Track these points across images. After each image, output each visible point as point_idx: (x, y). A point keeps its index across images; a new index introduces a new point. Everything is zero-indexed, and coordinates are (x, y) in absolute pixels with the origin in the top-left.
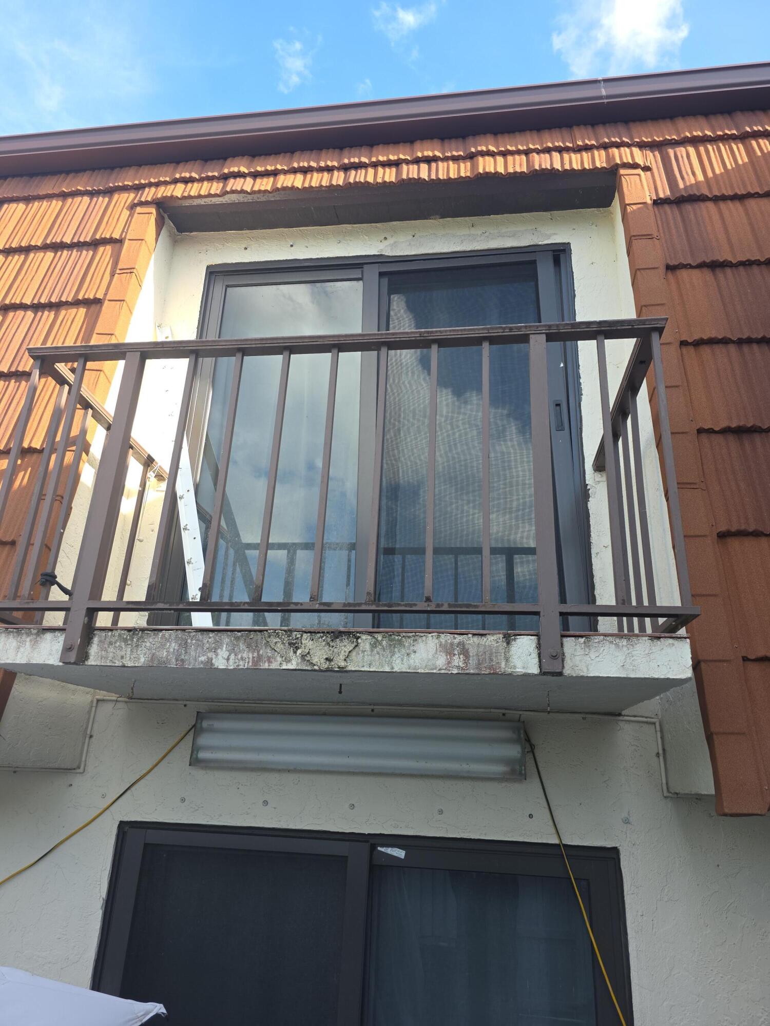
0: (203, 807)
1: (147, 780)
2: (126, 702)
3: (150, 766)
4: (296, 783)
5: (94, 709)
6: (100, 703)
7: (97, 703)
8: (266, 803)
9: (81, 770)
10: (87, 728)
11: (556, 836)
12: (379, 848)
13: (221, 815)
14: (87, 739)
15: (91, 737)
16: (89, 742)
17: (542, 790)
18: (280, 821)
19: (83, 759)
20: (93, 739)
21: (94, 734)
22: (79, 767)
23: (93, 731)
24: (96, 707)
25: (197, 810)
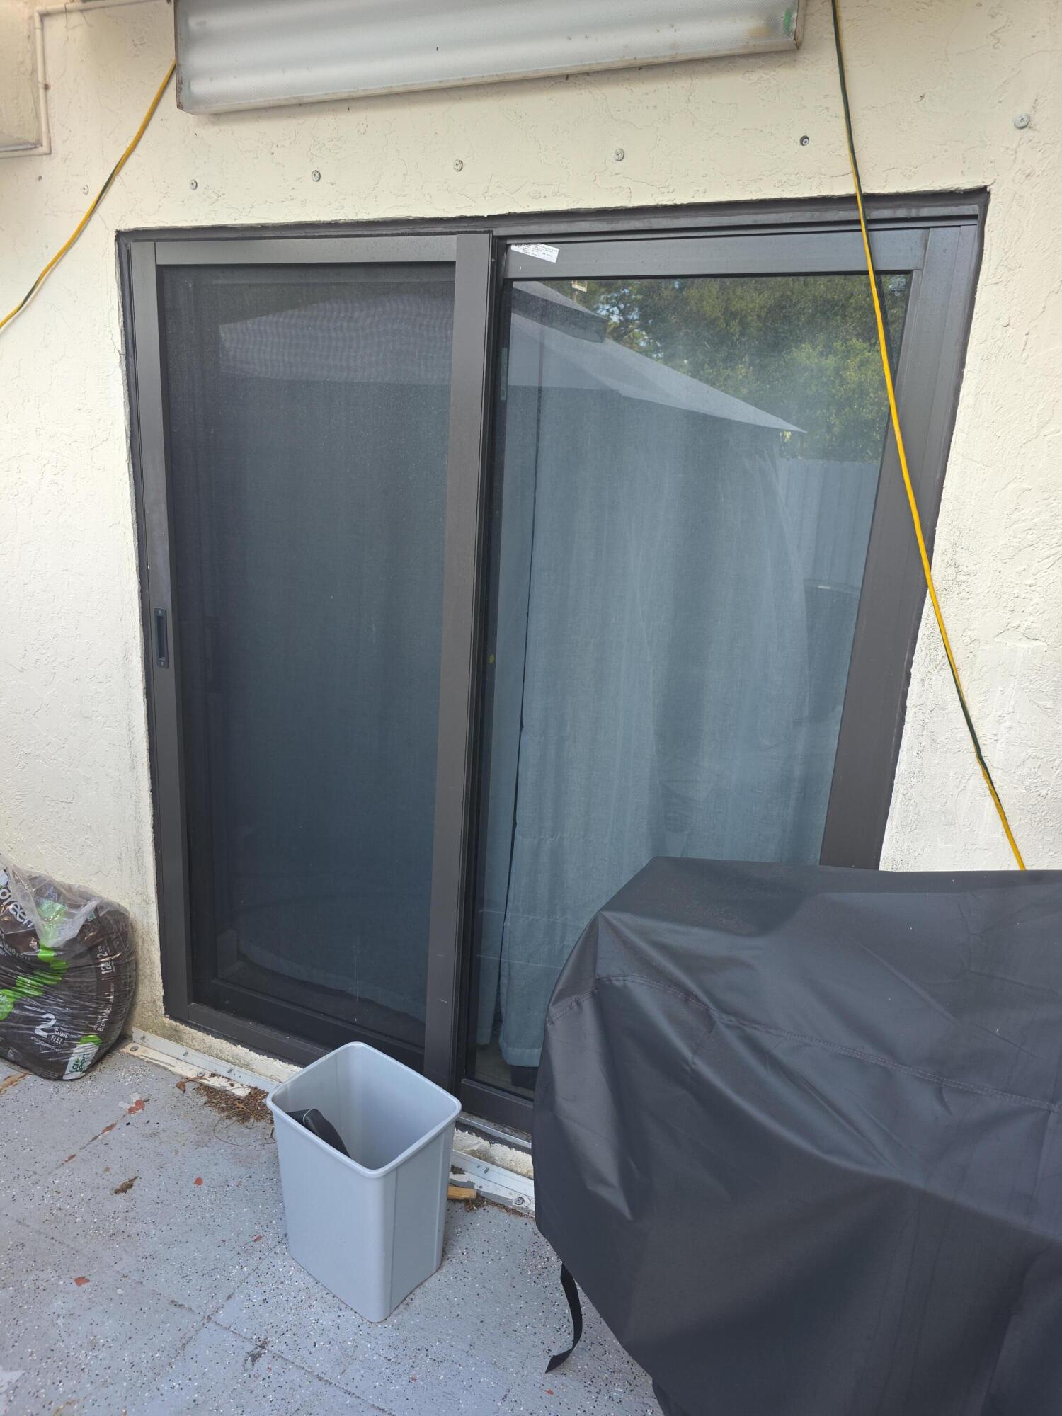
0: (224, 194)
1: (138, 155)
2: (82, 11)
3: (138, 128)
4: (362, 131)
5: (38, 32)
6: (47, 21)
7: (42, 21)
8: (318, 176)
9: (44, 149)
10: (34, 71)
11: (851, 178)
12: (513, 248)
13: (252, 207)
14: (41, 91)
15: (46, 87)
16: (46, 96)
17: (838, 76)
18: (343, 207)
19: (44, 129)
20: (51, 92)
21: (51, 81)
22: (38, 143)
23: (47, 77)
24: (42, 29)
25: (218, 200)
